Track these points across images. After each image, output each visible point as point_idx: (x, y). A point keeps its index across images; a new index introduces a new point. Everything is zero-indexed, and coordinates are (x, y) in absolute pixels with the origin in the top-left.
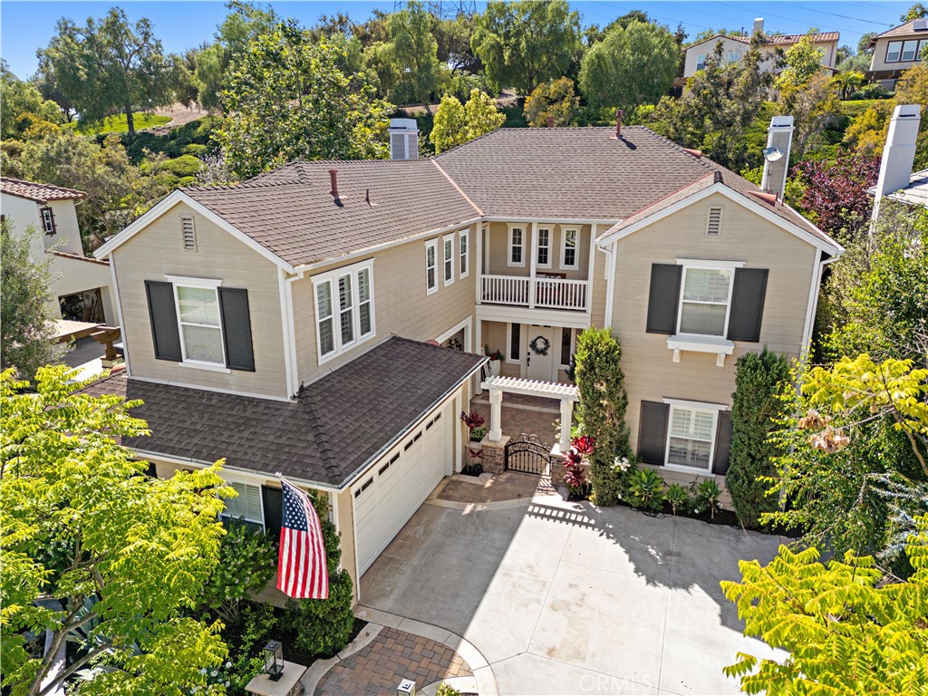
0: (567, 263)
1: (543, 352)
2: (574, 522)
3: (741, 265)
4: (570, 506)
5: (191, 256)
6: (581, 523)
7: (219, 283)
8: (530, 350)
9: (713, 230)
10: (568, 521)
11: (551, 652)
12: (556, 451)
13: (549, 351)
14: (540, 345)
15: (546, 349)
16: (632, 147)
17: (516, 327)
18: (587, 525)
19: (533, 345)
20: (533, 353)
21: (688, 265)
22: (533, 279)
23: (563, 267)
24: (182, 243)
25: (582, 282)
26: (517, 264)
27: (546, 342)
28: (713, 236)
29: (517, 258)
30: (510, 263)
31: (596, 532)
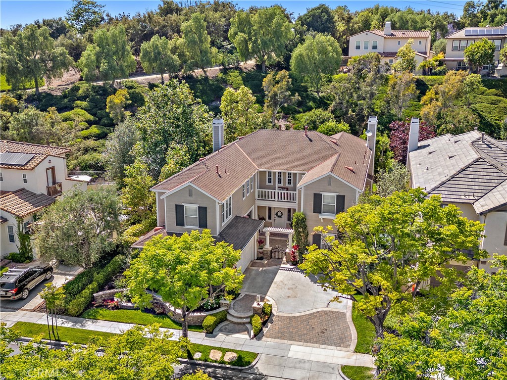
0: (288, 184)
1: (280, 217)
2: (294, 271)
3: (338, 194)
4: (292, 267)
5: (191, 199)
6: (296, 271)
7: (199, 205)
8: (275, 216)
9: (330, 184)
10: (292, 271)
11: (288, 297)
12: (287, 250)
13: (283, 216)
14: (279, 214)
15: (282, 215)
16: (311, 141)
17: (270, 209)
18: (297, 272)
19: (277, 214)
20: (276, 217)
21: (324, 194)
22: (277, 191)
23: (287, 185)
24: (188, 195)
25: (294, 192)
26: (270, 184)
27: (282, 213)
28: (330, 186)
29: (270, 182)
30: (267, 183)
31: (300, 273)
